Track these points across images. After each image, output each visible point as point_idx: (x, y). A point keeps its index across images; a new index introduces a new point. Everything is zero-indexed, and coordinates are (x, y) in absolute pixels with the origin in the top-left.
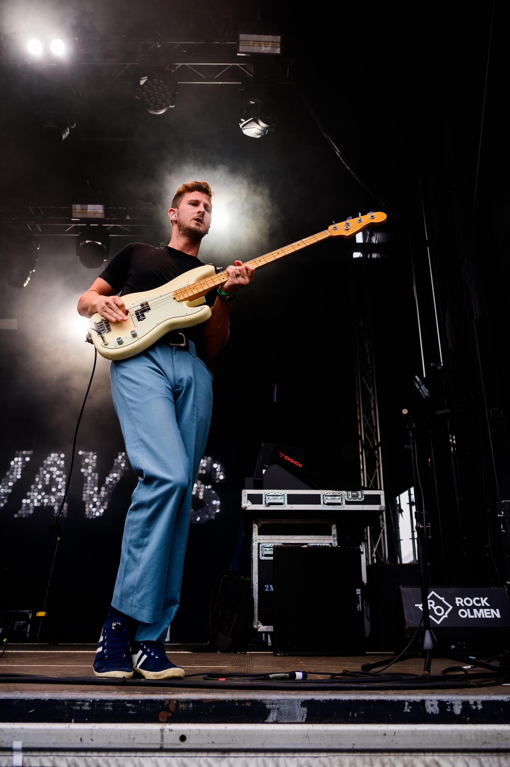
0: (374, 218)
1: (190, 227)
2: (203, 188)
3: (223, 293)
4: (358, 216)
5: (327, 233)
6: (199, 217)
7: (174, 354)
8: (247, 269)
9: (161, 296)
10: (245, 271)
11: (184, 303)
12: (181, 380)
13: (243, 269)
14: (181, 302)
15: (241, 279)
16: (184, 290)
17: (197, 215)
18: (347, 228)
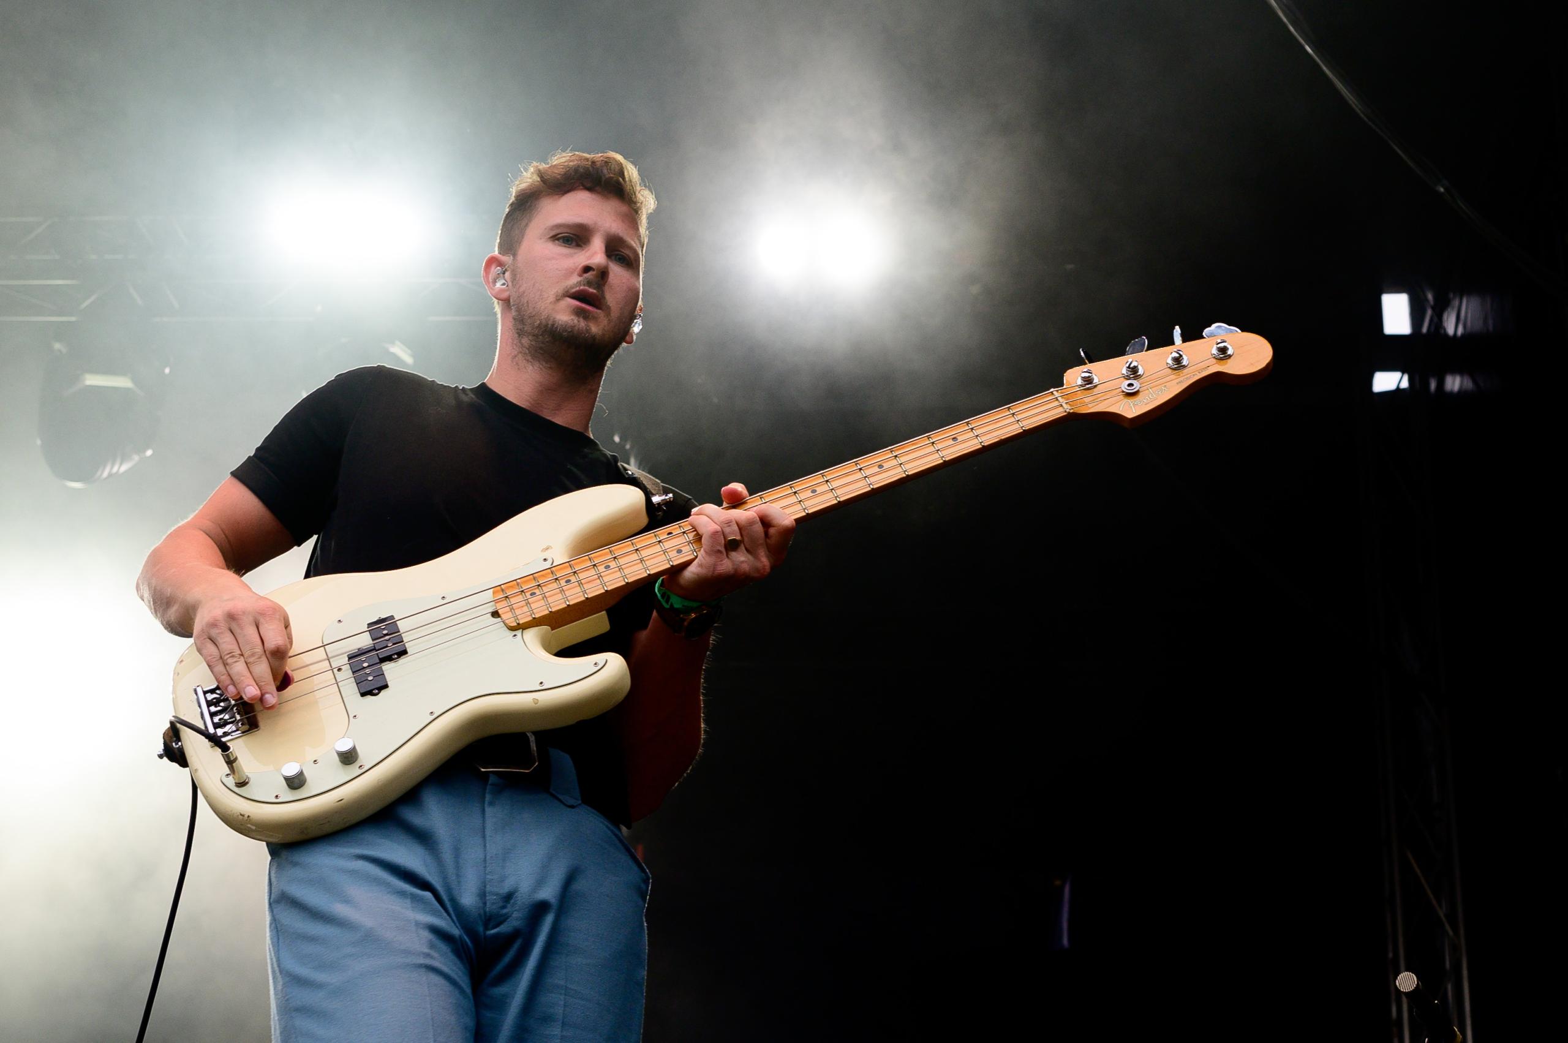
0: (1230, 356)
1: (553, 325)
2: (603, 179)
3: (677, 602)
4: (1172, 343)
5: (1056, 403)
6: (587, 288)
7: (491, 804)
8: (765, 522)
9: (445, 601)
10: (758, 528)
11: (532, 636)
12: (509, 897)
13: (751, 523)
14: (519, 633)
15: (742, 559)
16: (531, 584)
17: (579, 279)
18: (1130, 385)
